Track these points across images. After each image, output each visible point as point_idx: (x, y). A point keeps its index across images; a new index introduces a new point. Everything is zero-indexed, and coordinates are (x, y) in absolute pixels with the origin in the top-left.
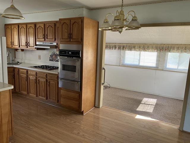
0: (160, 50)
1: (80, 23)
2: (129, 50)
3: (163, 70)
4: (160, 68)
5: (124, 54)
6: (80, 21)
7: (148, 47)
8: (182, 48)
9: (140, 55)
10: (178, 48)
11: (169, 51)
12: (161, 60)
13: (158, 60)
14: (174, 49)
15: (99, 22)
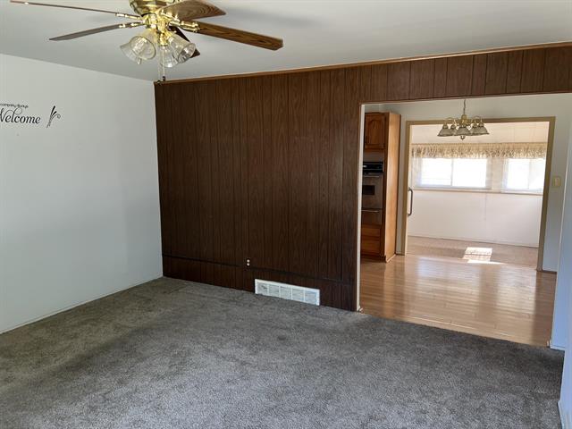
0: (494, 154)
1: (383, 121)
2: (430, 157)
3: (500, 193)
4: (494, 189)
5: (420, 165)
6: (383, 118)
7: (469, 150)
8: (534, 149)
9: (452, 164)
10: (527, 150)
11: (511, 156)
12: (495, 173)
13: (490, 175)
14: (519, 152)
15: (401, 116)
